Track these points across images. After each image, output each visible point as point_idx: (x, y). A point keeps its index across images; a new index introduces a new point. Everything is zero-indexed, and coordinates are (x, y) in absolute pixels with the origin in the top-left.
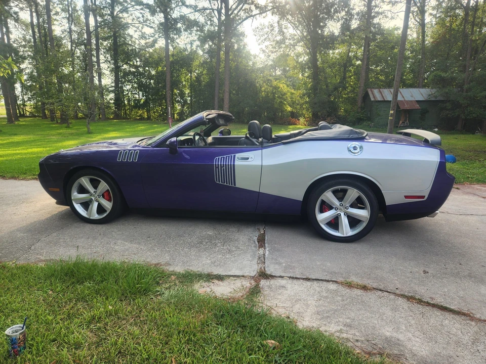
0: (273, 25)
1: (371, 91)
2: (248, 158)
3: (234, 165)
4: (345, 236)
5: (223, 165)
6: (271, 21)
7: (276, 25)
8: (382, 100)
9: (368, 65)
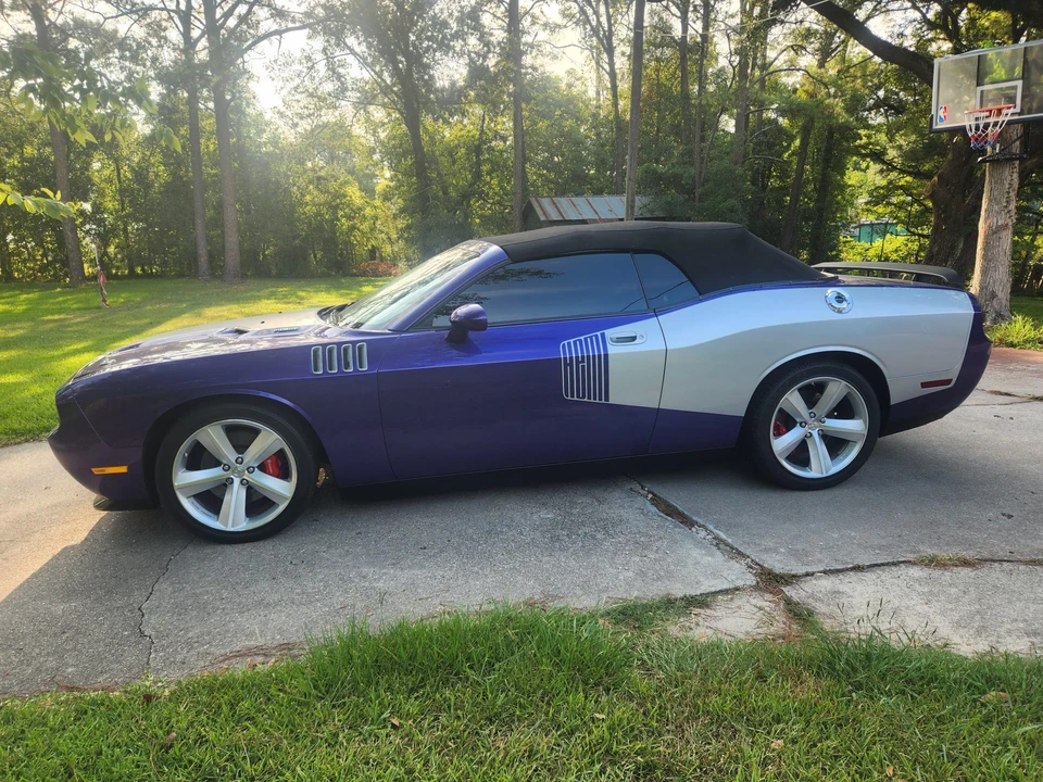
0: (313, 57)
1: (537, 201)
2: (634, 338)
3: (606, 356)
4: (825, 475)
5: (583, 357)
6: (307, 48)
7: (319, 57)
8: (561, 218)
9: (523, 151)
